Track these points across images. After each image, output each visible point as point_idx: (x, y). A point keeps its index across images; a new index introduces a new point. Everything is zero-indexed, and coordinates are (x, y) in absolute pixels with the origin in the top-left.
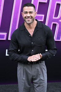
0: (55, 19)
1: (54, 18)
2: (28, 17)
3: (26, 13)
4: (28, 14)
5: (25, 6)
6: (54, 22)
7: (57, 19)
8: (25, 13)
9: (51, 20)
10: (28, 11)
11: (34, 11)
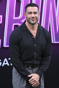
0: (16, 19)
1: (14, 18)
2: (33, 17)
3: (31, 13)
4: (33, 14)
5: (29, 6)
6: (15, 23)
7: (19, 19)
8: (29, 14)
9: (11, 21)
10: (33, 11)
11: (38, 11)
